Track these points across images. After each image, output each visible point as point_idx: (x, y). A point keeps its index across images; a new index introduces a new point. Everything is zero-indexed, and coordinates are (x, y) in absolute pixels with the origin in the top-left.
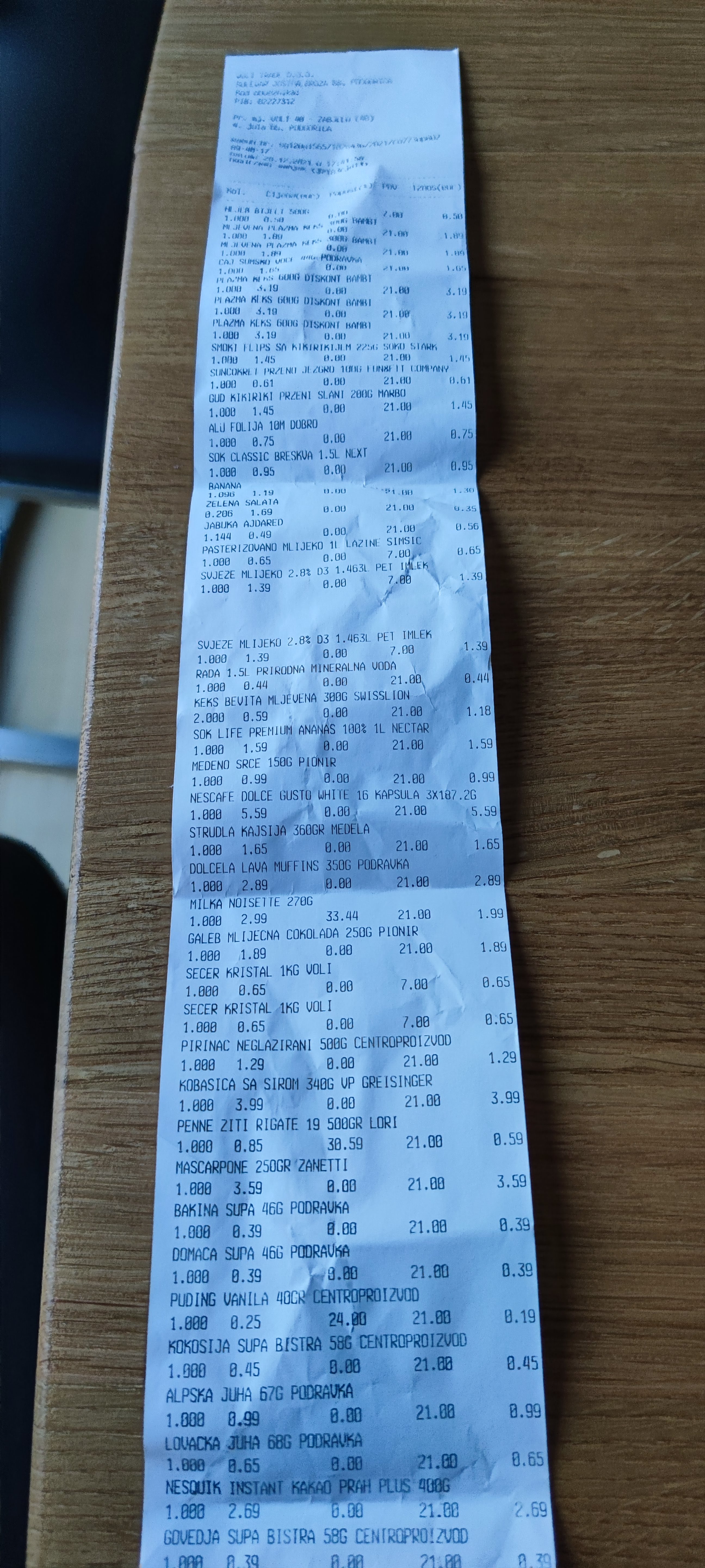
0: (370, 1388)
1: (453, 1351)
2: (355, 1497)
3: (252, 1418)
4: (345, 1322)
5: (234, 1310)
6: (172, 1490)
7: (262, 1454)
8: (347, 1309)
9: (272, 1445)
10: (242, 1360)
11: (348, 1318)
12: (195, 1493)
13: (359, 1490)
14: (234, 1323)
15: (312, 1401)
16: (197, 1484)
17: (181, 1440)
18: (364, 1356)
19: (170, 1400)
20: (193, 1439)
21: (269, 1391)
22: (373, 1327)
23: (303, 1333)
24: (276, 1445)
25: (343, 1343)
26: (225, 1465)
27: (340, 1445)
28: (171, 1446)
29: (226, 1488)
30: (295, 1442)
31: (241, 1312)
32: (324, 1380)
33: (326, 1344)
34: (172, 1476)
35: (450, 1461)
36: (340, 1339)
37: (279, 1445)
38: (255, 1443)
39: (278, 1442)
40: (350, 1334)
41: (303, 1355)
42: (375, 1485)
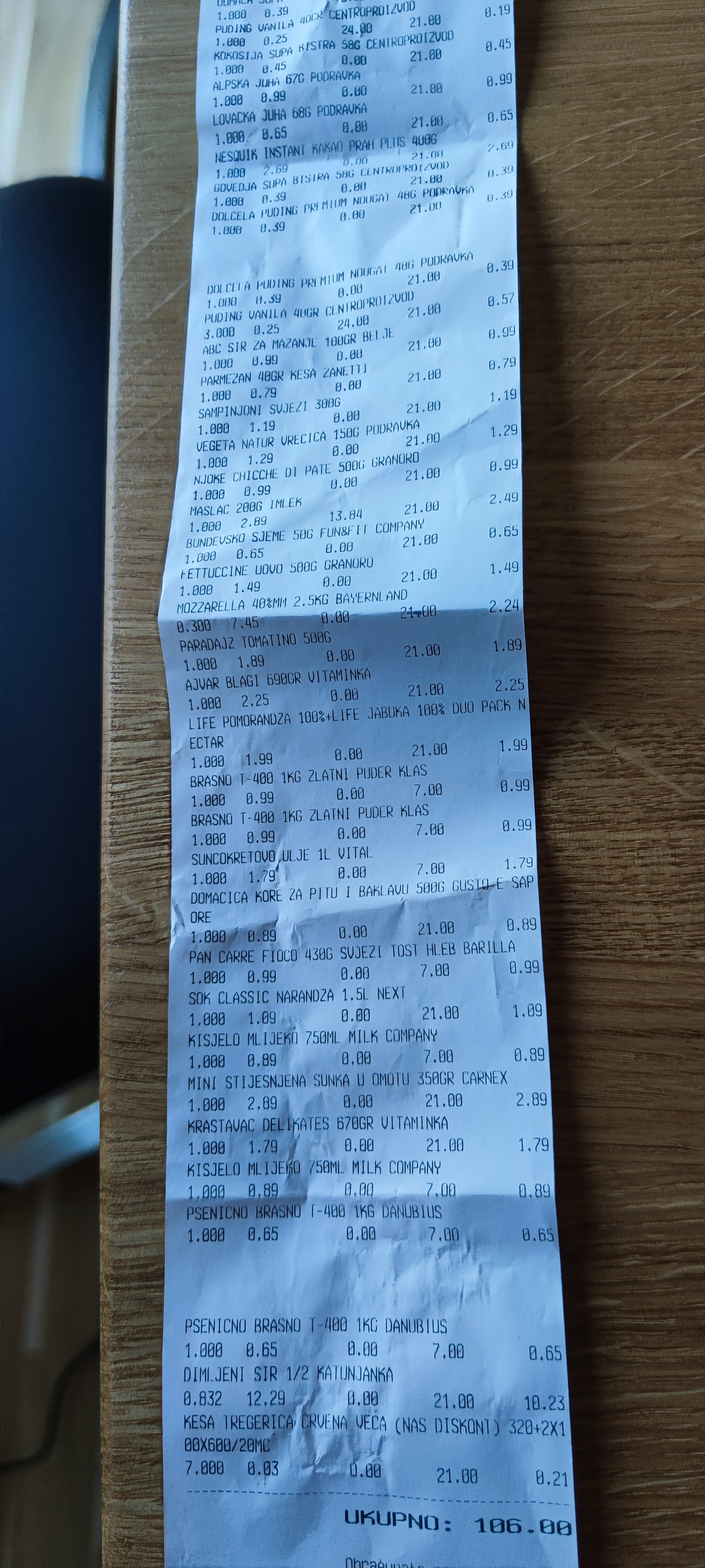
0: (374, 74)
1: (442, 45)
2: (361, 153)
3: (280, 96)
4: (355, 31)
5: (266, 33)
6: (220, 160)
7: (289, 123)
8: (356, 22)
9: (296, 115)
10: (272, 63)
11: (357, 29)
12: (237, 160)
13: (365, 148)
14: (267, 41)
15: (327, 82)
16: (239, 153)
17: (225, 116)
18: (370, 54)
19: (216, 89)
20: (234, 114)
21: (293, 77)
22: (377, 34)
23: (321, 37)
24: (298, 115)
25: (354, 45)
26: (259, 134)
27: (349, 112)
28: (217, 121)
29: (261, 153)
30: (314, 112)
31: (272, 35)
32: (337, 67)
33: (339, 45)
34: (219, 149)
35: (436, 121)
36: (351, 42)
37: (302, 114)
38: (282, 115)
39: (300, 113)
40: (359, 39)
41: (321, 52)
42: (377, 142)
